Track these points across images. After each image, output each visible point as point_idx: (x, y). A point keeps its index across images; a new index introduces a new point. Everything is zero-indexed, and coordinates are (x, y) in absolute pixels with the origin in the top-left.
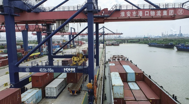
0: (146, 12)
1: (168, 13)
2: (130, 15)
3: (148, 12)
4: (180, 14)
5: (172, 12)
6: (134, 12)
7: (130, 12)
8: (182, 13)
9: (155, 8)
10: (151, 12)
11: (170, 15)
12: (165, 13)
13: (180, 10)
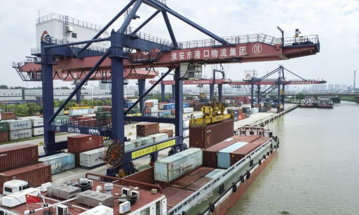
0: (205, 51)
1: (237, 51)
2: (184, 57)
3: (208, 51)
4: (257, 52)
5: (243, 50)
6: (189, 53)
7: (184, 53)
8: (260, 50)
9: (220, 44)
10: (212, 51)
11: (240, 54)
12: (233, 52)
13: (257, 45)
